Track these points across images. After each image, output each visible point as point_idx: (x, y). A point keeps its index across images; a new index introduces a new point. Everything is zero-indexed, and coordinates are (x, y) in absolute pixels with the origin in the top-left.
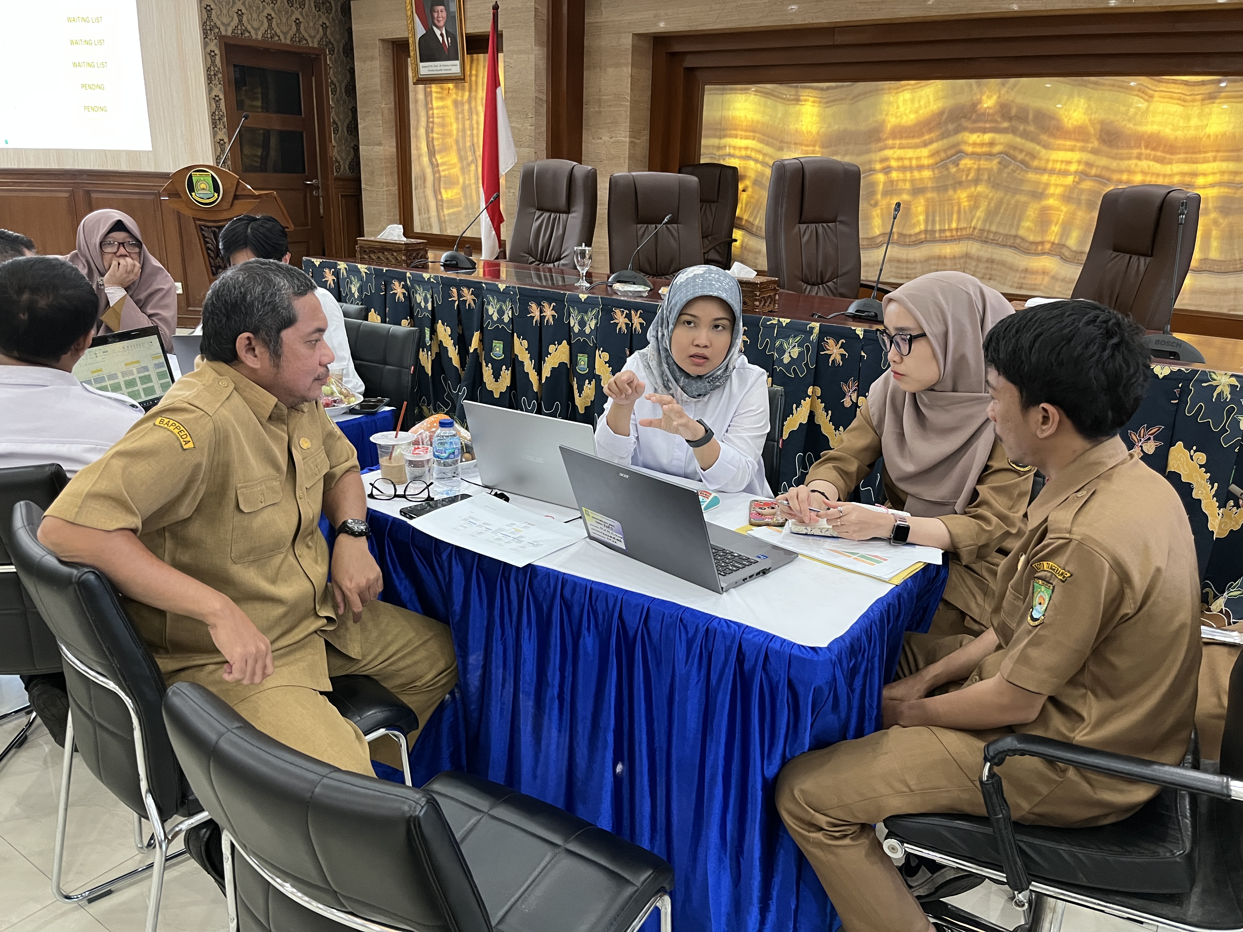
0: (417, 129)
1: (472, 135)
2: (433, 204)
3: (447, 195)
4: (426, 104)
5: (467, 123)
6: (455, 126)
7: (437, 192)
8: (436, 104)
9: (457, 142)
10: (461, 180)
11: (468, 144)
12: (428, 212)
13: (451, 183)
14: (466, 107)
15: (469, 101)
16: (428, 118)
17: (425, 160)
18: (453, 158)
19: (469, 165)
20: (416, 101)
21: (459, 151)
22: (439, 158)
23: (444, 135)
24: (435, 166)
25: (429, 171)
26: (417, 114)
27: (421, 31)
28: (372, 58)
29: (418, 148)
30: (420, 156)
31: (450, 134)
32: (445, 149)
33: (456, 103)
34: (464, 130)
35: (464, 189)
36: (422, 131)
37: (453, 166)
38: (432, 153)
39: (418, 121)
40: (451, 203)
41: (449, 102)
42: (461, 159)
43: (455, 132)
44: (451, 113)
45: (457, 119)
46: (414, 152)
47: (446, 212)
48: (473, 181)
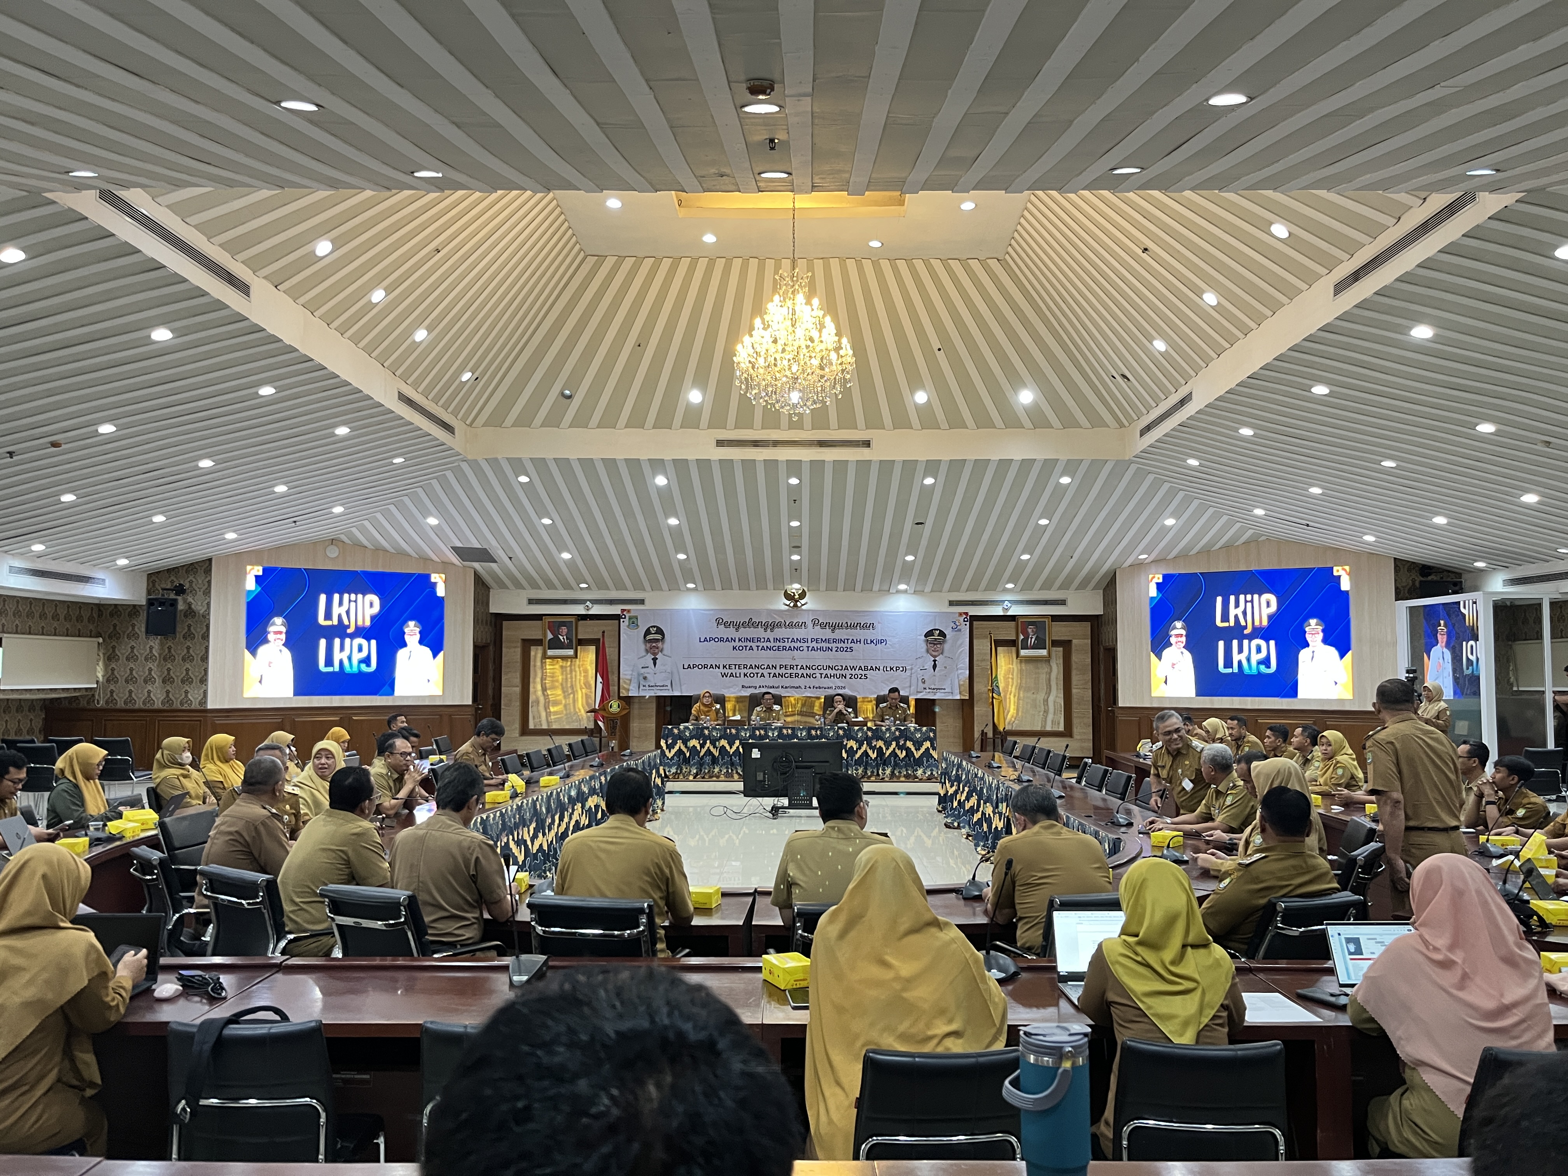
0: (535, 678)
1: (572, 682)
2: (543, 714)
3: (552, 709)
4: (542, 667)
5: (569, 676)
6: (560, 678)
7: (546, 708)
8: (548, 667)
9: (562, 684)
10: (563, 702)
11: (569, 685)
12: (540, 717)
13: (556, 703)
14: (568, 669)
15: (571, 666)
16: (543, 673)
17: (540, 693)
18: (559, 692)
19: (569, 695)
20: (535, 666)
21: (563, 688)
22: (549, 692)
23: (553, 681)
24: (546, 696)
25: (542, 699)
26: (535, 671)
27: (550, 636)
28: (516, 647)
29: (534, 688)
30: (535, 692)
31: (557, 681)
32: (553, 688)
33: (562, 667)
34: (566, 679)
35: (565, 706)
36: (538, 680)
37: (559, 695)
38: (544, 689)
39: (536, 675)
40: (556, 713)
41: (557, 666)
42: (564, 692)
43: (560, 680)
44: (558, 672)
45: (562, 674)
46: (531, 690)
47: (552, 717)
48: (571, 701)
